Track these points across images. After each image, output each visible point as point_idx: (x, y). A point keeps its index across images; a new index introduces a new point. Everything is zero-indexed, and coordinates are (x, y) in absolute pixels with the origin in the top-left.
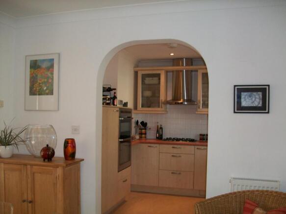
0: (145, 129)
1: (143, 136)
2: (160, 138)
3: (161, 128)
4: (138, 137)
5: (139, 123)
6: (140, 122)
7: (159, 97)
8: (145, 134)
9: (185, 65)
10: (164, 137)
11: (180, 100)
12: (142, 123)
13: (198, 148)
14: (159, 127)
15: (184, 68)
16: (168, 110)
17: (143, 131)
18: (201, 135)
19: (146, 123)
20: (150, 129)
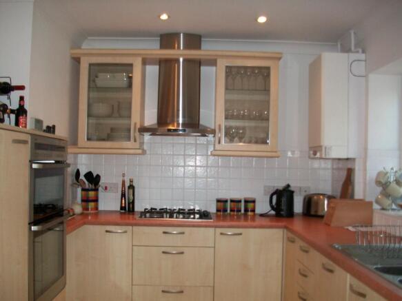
0: (96, 190)
1: (91, 205)
2: (128, 209)
3: (132, 187)
4: (78, 209)
5: (82, 177)
6: (83, 173)
7: (129, 117)
8: (96, 200)
9: (182, 48)
10: (139, 207)
11: (172, 122)
12: (89, 176)
13: (221, 234)
14: (127, 184)
15: (180, 53)
16: (145, 147)
17: (92, 194)
18: (218, 201)
19: (98, 176)
20: (106, 188)
